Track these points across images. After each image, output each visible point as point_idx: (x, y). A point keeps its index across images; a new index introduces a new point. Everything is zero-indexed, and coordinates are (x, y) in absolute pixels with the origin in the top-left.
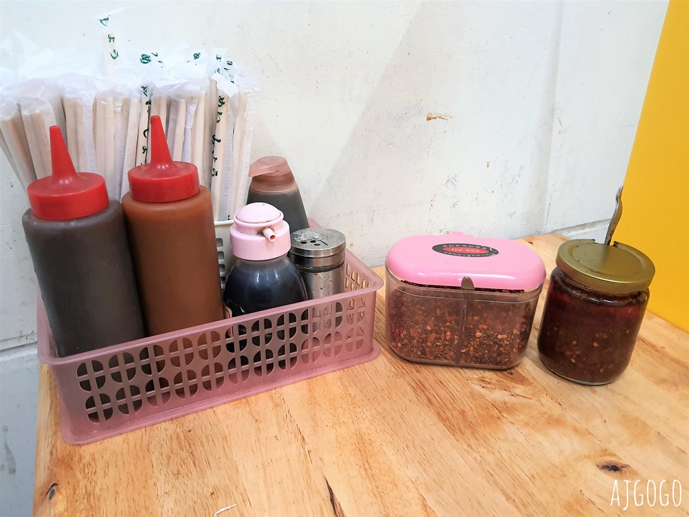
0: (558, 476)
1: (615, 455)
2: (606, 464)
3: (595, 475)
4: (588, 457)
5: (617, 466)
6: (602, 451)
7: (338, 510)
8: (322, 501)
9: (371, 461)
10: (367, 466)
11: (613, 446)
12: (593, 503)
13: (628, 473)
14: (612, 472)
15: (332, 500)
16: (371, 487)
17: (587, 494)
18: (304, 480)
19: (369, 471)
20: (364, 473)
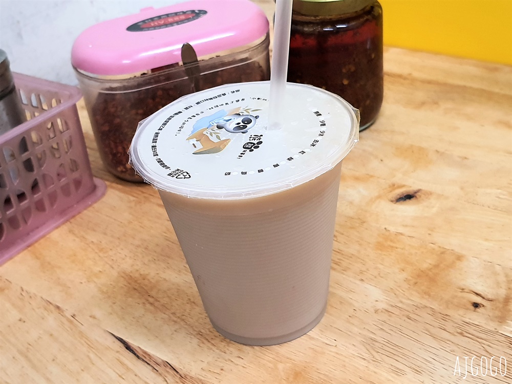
0: (358, 225)
1: (403, 186)
2: (398, 197)
3: (393, 210)
4: (379, 197)
5: (411, 194)
6: (390, 187)
7: (140, 353)
8: (117, 354)
9: (153, 293)
10: (151, 300)
11: (398, 178)
12: (401, 234)
13: (423, 196)
14: (408, 201)
15: (128, 347)
16: (167, 316)
17: (392, 229)
18: (83, 345)
19: (156, 304)
20: (152, 308)
